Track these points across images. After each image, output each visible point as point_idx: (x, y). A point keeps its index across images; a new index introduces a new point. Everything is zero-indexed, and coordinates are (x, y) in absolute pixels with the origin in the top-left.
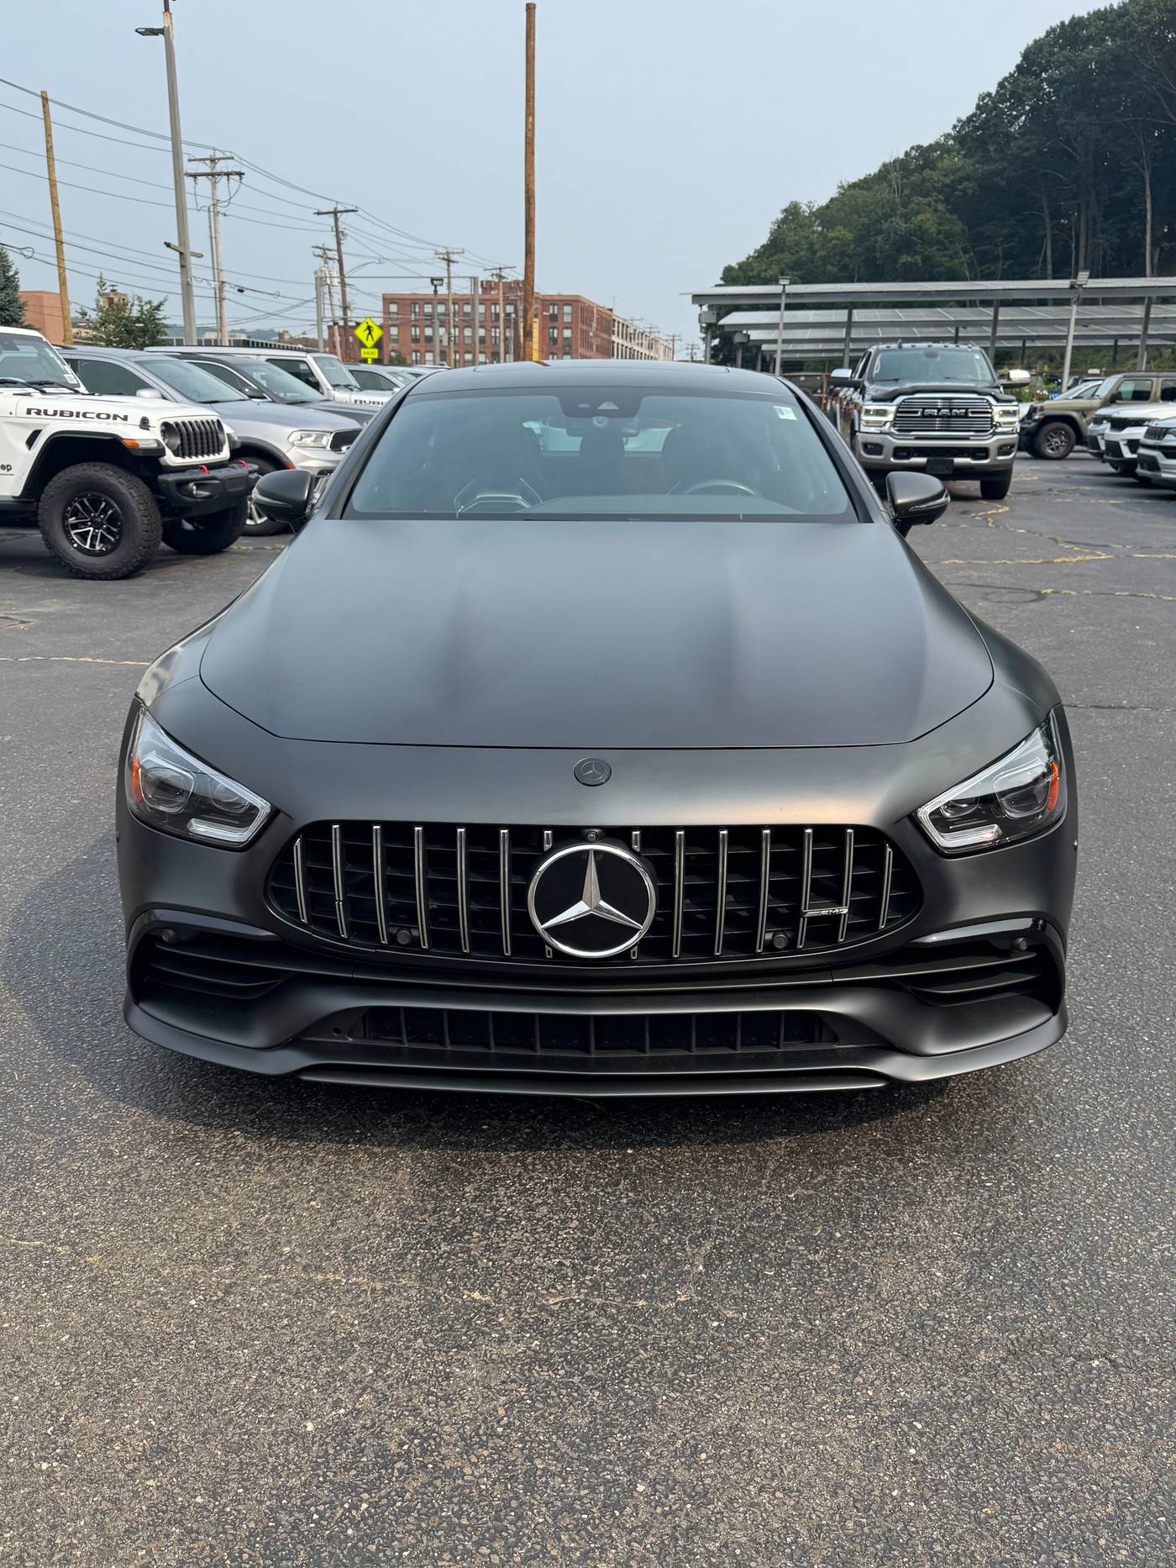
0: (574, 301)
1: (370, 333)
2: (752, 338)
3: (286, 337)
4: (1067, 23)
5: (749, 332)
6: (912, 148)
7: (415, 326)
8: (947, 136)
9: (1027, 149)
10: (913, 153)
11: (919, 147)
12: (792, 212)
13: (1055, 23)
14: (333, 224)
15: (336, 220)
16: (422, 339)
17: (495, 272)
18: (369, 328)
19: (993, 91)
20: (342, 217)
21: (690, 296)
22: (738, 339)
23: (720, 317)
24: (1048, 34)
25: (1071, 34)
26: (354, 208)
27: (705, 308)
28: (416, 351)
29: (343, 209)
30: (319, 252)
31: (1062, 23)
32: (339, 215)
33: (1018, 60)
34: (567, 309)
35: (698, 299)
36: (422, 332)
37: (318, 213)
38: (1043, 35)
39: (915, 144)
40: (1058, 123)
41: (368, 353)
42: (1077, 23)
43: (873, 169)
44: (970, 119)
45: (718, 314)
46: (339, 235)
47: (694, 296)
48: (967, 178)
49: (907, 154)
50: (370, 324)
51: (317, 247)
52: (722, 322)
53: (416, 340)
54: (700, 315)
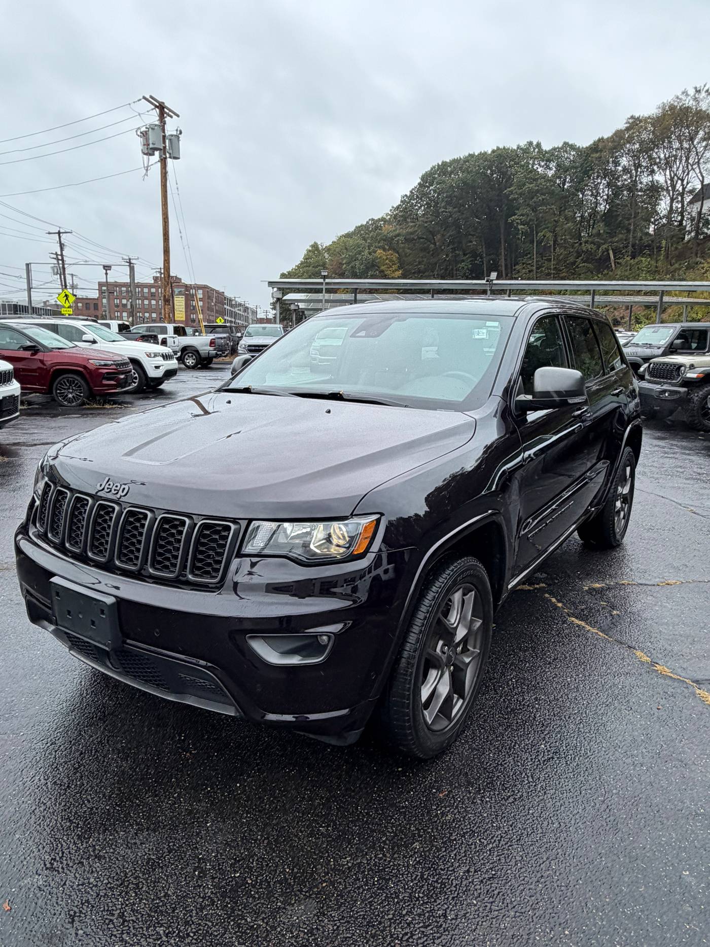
0: (204, 288)
1: (67, 299)
2: (300, 307)
3: (47, 303)
4: (440, 164)
5: (299, 304)
6: (370, 220)
7: (117, 299)
8: (387, 215)
9: (426, 222)
10: (370, 222)
11: (373, 220)
12: (315, 246)
13: (435, 164)
14: (58, 240)
15: (60, 237)
16: (121, 305)
17: (157, 270)
18: (66, 296)
19: (408, 194)
20: (63, 236)
21: (267, 283)
22: (293, 307)
23: (284, 295)
24: (432, 169)
25: (443, 169)
26: (70, 231)
27: (275, 289)
28: (118, 312)
29: (63, 231)
30: (55, 256)
31: (438, 164)
32: (61, 235)
33: (419, 181)
34: (200, 292)
35: (271, 284)
36: (121, 301)
37: (49, 233)
38: (429, 169)
39: (371, 218)
40: (440, 211)
41: (66, 311)
42: (444, 164)
43: (352, 229)
44: (398, 208)
45: (283, 293)
46: (62, 246)
47: (269, 282)
48: (398, 235)
49: (367, 222)
50: (67, 293)
51: (52, 253)
52: (285, 298)
53: (117, 306)
54: (272, 294)
